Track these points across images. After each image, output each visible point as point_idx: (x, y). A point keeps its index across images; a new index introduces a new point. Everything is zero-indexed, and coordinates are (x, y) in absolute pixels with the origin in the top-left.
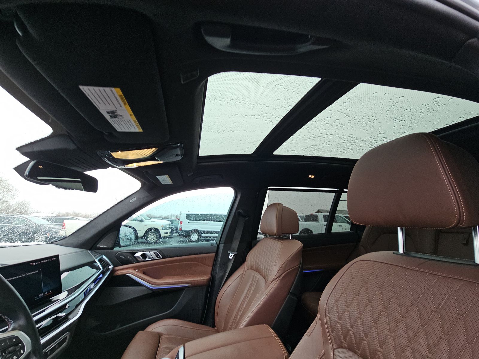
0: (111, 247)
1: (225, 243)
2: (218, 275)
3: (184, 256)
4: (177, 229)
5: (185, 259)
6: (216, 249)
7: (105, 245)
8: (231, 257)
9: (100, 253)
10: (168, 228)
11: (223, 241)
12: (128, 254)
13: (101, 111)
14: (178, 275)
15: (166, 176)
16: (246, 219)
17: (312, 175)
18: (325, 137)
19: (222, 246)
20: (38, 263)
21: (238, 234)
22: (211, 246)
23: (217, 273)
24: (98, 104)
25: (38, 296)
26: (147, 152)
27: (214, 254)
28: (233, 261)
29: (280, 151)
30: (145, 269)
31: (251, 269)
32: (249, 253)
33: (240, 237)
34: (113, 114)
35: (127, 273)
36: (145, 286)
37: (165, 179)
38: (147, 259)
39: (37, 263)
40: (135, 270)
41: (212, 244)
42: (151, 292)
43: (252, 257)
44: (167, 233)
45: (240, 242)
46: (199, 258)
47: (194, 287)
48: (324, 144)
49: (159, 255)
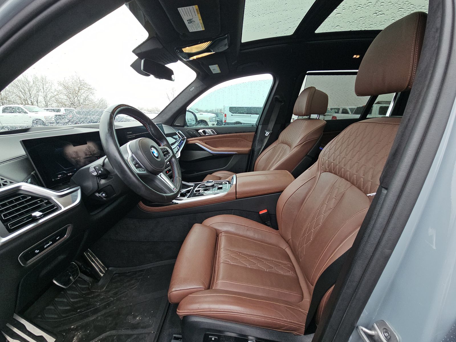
0: (182, 125)
1: (263, 124)
2: (257, 148)
3: (231, 133)
4: (222, 121)
5: (232, 135)
6: (255, 129)
7: (179, 124)
8: (267, 134)
9: (177, 129)
10: (214, 121)
11: (261, 123)
12: (194, 131)
13: (184, 20)
14: (228, 146)
15: (216, 65)
16: (282, 104)
17: (357, 55)
18: (375, 6)
19: (260, 127)
21: (274, 118)
22: (251, 127)
23: (256, 146)
24: (184, 16)
26: (204, 45)
27: (254, 133)
28: (268, 137)
29: (322, 29)
30: (206, 141)
31: (282, 143)
32: (281, 133)
33: (275, 120)
34: (190, 21)
35: (195, 142)
36: (208, 152)
37: (215, 69)
38: (207, 135)
41: (252, 125)
42: (212, 155)
43: (283, 135)
44: (214, 125)
45: (275, 124)
46: (243, 135)
47: (240, 154)
48: (375, 14)
49: (214, 132)
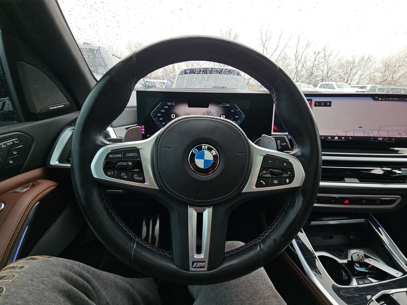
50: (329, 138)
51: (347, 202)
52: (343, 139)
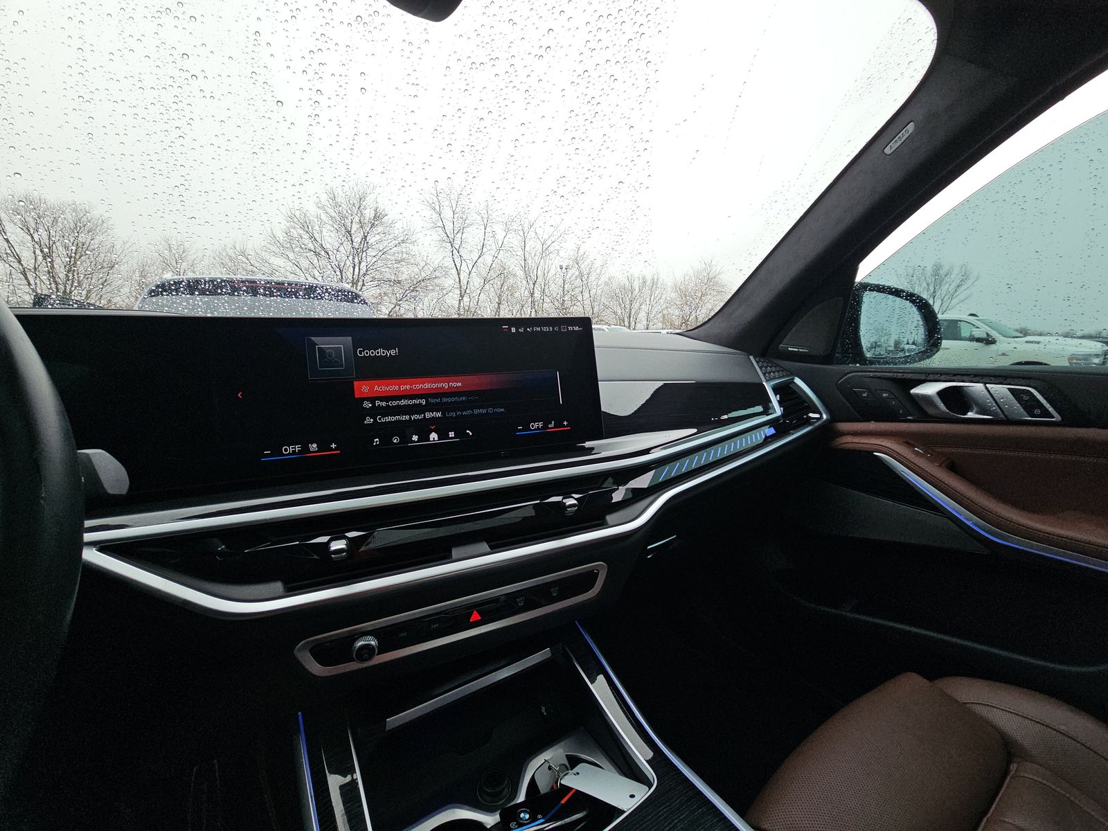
7: (805, 347)
9: (785, 369)
12: (886, 386)
20: (525, 330)
25: (527, 428)
30: (958, 455)
35: (878, 447)
36: (956, 522)
38: (972, 415)
39: (521, 330)
40: (909, 445)
42: (984, 550)
49: (1039, 406)
50: (413, 439)
51: (475, 616)
52: (452, 438)
